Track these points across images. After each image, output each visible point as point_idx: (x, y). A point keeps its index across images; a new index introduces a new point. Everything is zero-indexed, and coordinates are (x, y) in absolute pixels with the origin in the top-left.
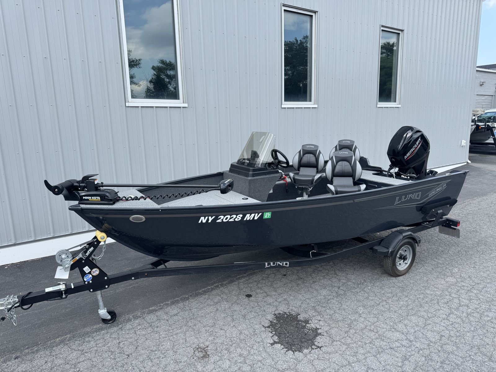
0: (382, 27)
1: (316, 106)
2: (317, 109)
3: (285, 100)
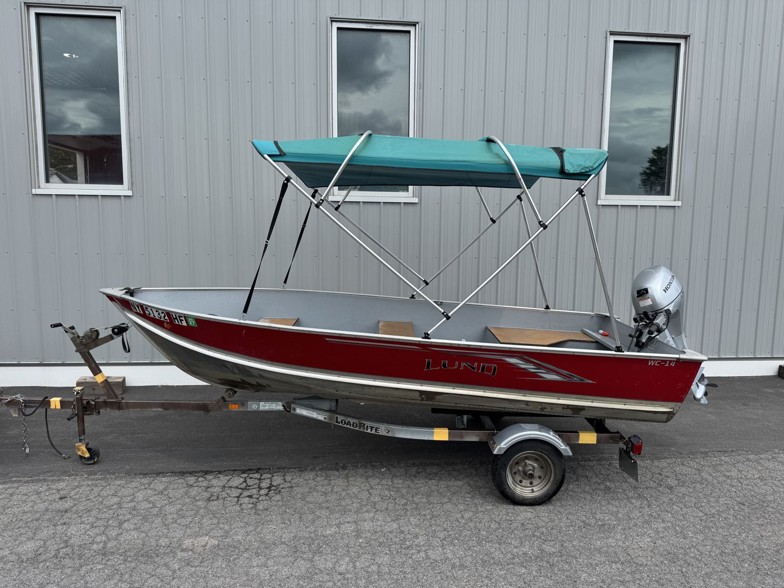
0: (610, 34)
1: (416, 200)
2: (418, 206)
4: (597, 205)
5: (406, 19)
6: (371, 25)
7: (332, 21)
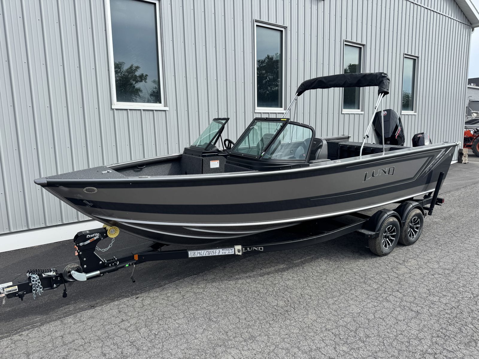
0: (405, 55)
2: (363, 115)
3: (344, 109)
4: (401, 114)
5: (362, 43)
6: (353, 44)
7: (345, 41)
